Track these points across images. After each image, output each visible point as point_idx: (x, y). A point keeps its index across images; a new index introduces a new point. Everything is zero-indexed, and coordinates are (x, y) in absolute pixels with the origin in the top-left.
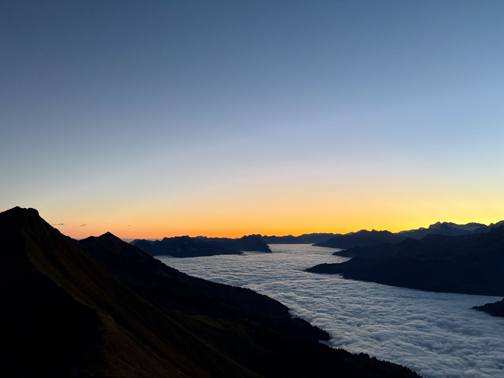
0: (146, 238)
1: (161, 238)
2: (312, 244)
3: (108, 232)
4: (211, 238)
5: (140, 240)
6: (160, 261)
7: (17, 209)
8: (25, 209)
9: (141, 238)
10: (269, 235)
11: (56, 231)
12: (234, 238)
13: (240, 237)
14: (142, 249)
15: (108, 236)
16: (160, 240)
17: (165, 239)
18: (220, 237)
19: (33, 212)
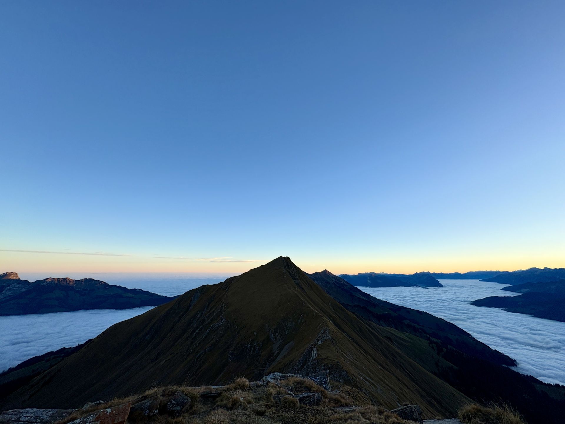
0: (348, 274)
1: (356, 274)
2: (479, 280)
3: (325, 270)
4: (390, 274)
5: (344, 274)
6: (358, 288)
7: (281, 257)
8: (284, 257)
9: (345, 274)
10: (437, 272)
11: (299, 269)
12: (408, 274)
13: (413, 273)
14: (346, 280)
15: (325, 272)
16: (357, 275)
17: (359, 274)
18: (397, 273)
19: (288, 259)
